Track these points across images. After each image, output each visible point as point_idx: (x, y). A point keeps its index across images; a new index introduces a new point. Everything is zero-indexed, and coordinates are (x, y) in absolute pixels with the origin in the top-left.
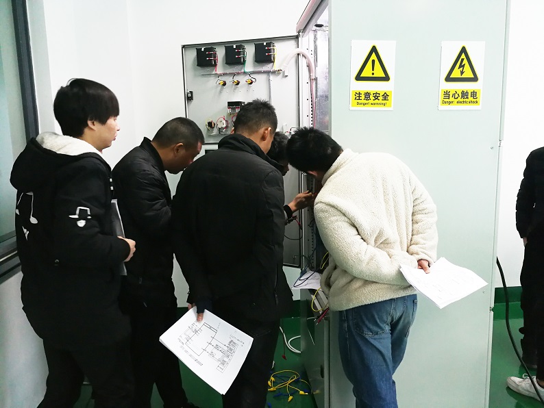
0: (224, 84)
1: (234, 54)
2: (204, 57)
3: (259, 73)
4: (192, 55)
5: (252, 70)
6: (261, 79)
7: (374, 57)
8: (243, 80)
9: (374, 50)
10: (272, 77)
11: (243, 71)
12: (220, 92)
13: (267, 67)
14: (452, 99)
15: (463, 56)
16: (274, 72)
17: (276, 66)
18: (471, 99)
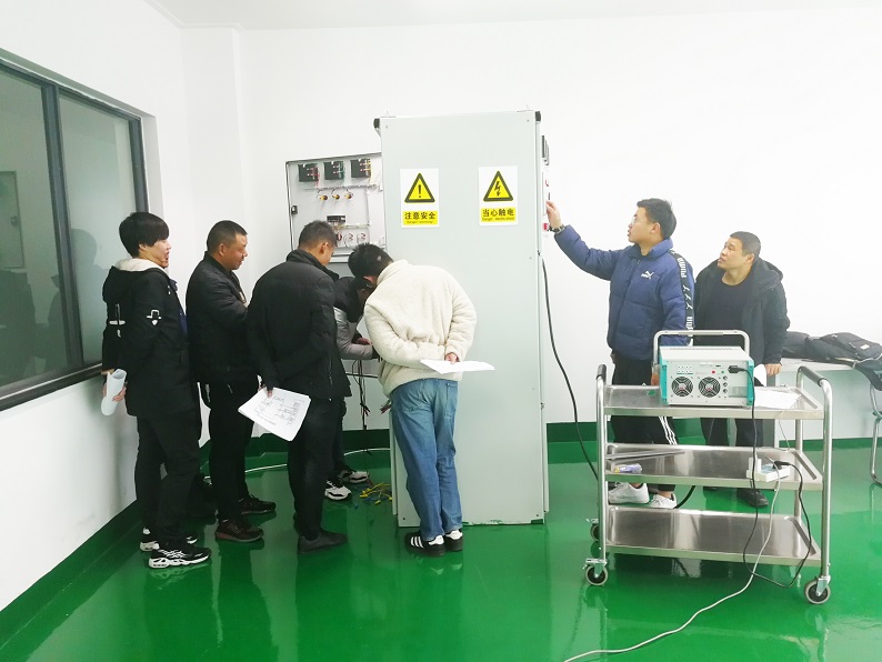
0: (326, 198)
1: (333, 170)
2: (307, 172)
3: (357, 187)
4: (295, 171)
5: (350, 184)
6: (357, 193)
7: (420, 182)
8: (343, 194)
9: (420, 176)
10: (368, 192)
11: (342, 185)
12: (323, 206)
13: (364, 182)
14: (490, 216)
15: (498, 179)
16: (370, 187)
17: (372, 181)
18: (507, 216)
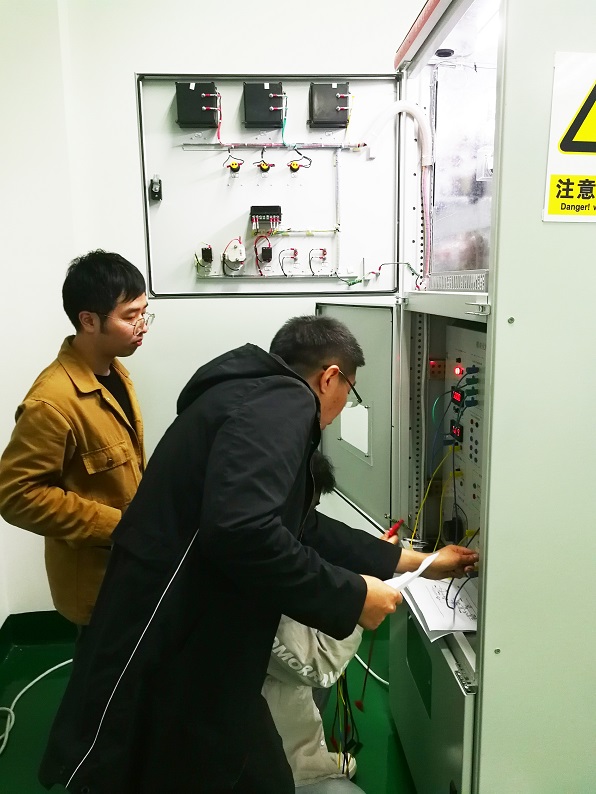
8: (282, 160)
10: (342, 160)
11: (280, 142)
13: (334, 138)
16: (348, 149)
17: (352, 137)
